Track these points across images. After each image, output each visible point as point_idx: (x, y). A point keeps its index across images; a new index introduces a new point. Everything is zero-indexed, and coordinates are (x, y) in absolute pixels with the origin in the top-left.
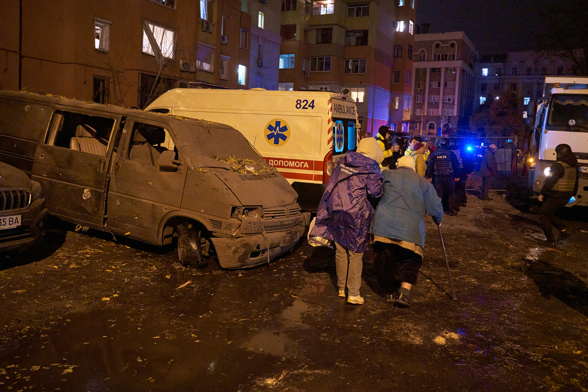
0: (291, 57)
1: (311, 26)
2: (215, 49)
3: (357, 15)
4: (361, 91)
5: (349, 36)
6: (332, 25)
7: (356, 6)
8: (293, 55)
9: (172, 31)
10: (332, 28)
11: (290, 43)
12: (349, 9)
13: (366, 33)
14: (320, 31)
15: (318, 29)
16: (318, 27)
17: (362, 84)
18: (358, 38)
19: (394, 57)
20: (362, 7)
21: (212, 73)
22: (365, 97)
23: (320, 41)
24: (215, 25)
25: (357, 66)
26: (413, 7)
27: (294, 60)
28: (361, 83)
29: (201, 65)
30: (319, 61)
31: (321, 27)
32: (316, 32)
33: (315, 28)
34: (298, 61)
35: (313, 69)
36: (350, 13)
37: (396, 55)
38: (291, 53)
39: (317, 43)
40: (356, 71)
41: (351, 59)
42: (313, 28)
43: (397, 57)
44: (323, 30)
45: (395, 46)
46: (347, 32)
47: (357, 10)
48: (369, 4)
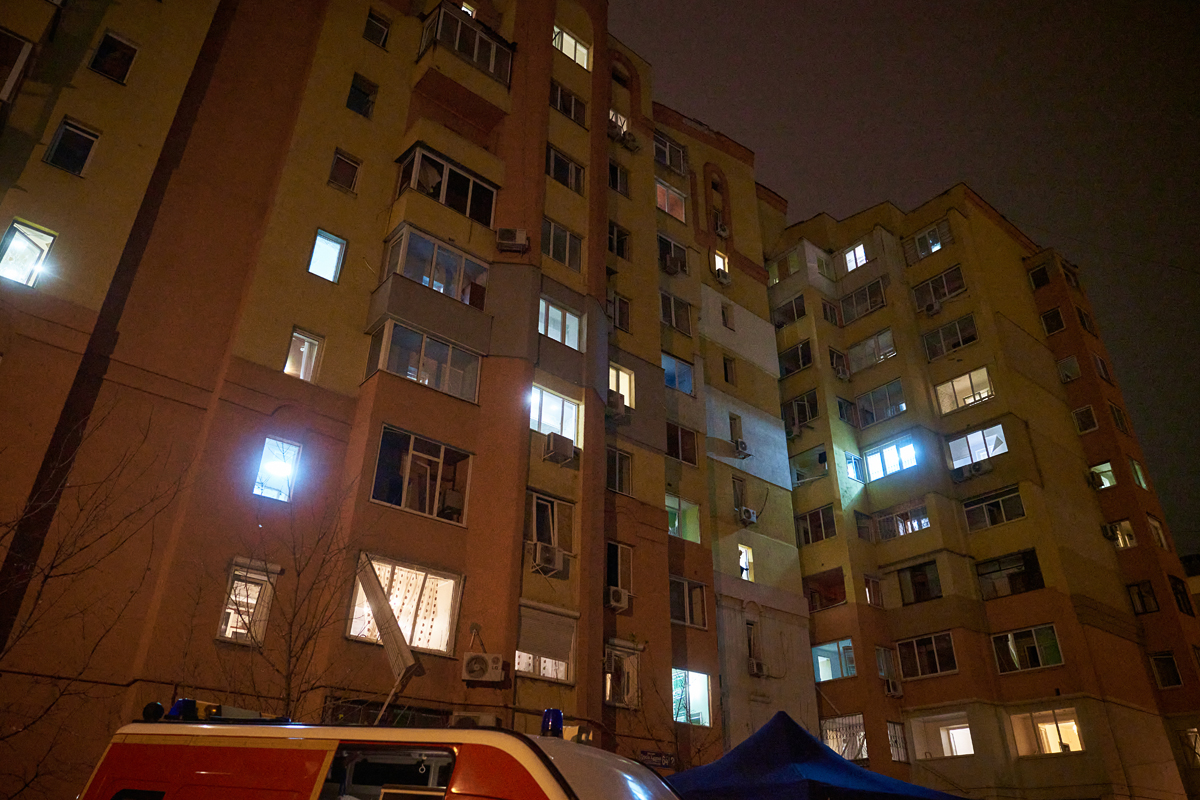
0: (845, 648)
1: (880, 567)
2: (576, 618)
3: (994, 521)
4: (1066, 718)
5: (983, 575)
6: (931, 553)
7: (983, 501)
8: (848, 643)
9: (452, 578)
10: (933, 562)
11: (836, 615)
12: (968, 512)
13: (1029, 558)
14: (908, 576)
15: (899, 571)
16: (899, 567)
17: (1063, 696)
18: (1011, 577)
19: (1137, 614)
20: (1000, 500)
21: (570, 687)
22: (1084, 736)
23: (912, 598)
24: (579, 557)
25: (1033, 650)
26: (1144, 485)
27: (852, 654)
28: (1058, 693)
29: (537, 665)
30: (923, 649)
31: (906, 565)
32: (897, 579)
33: (892, 568)
34: (863, 656)
35: (910, 671)
36: (973, 519)
37: (1139, 608)
38: (843, 639)
39: (904, 605)
40: (1035, 661)
41: (1010, 631)
42: (887, 570)
43: (1145, 612)
44: (914, 570)
45: (1128, 587)
46: (978, 565)
47: (990, 511)
48: (1016, 490)
